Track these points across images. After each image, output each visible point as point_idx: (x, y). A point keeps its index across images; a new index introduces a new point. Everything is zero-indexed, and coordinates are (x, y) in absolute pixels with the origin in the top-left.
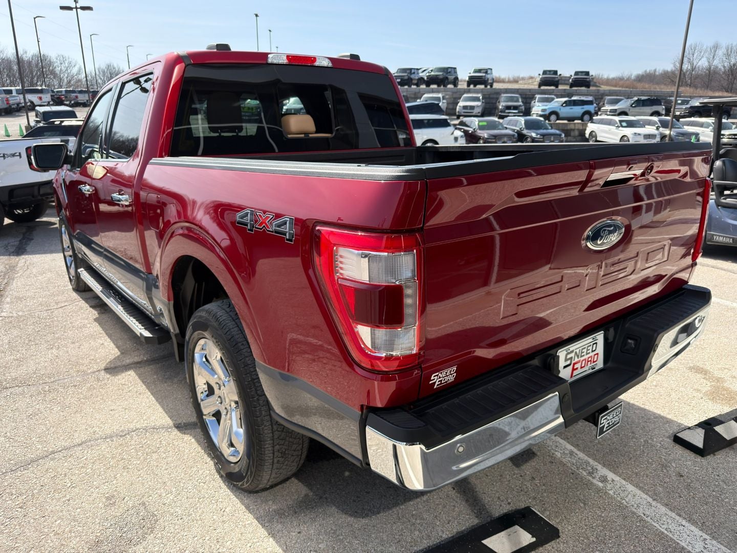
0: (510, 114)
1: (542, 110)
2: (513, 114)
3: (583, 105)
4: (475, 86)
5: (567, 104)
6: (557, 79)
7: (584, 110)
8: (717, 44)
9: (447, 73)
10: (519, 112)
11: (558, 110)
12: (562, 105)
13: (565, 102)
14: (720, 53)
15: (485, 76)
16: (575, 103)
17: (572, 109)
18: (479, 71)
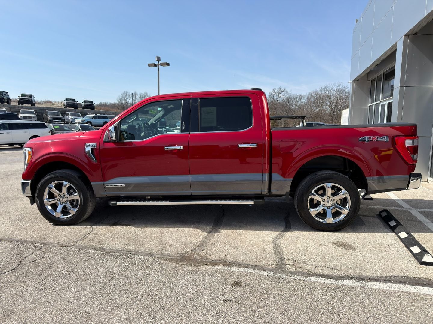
0: (56, 122)
1: (82, 120)
2: (58, 122)
3: (103, 119)
4: (22, 105)
5: (95, 117)
6: (76, 104)
7: (104, 121)
8: (136, 93)
9: (3, 95)
10: (62, 122)
11: (91, 121)
12: (93, 118)
13: (94, 116)
14: (138, 97)
15: (31, 99)
16: (99, 117)
17: (98, 120)
18: (25, 95)
